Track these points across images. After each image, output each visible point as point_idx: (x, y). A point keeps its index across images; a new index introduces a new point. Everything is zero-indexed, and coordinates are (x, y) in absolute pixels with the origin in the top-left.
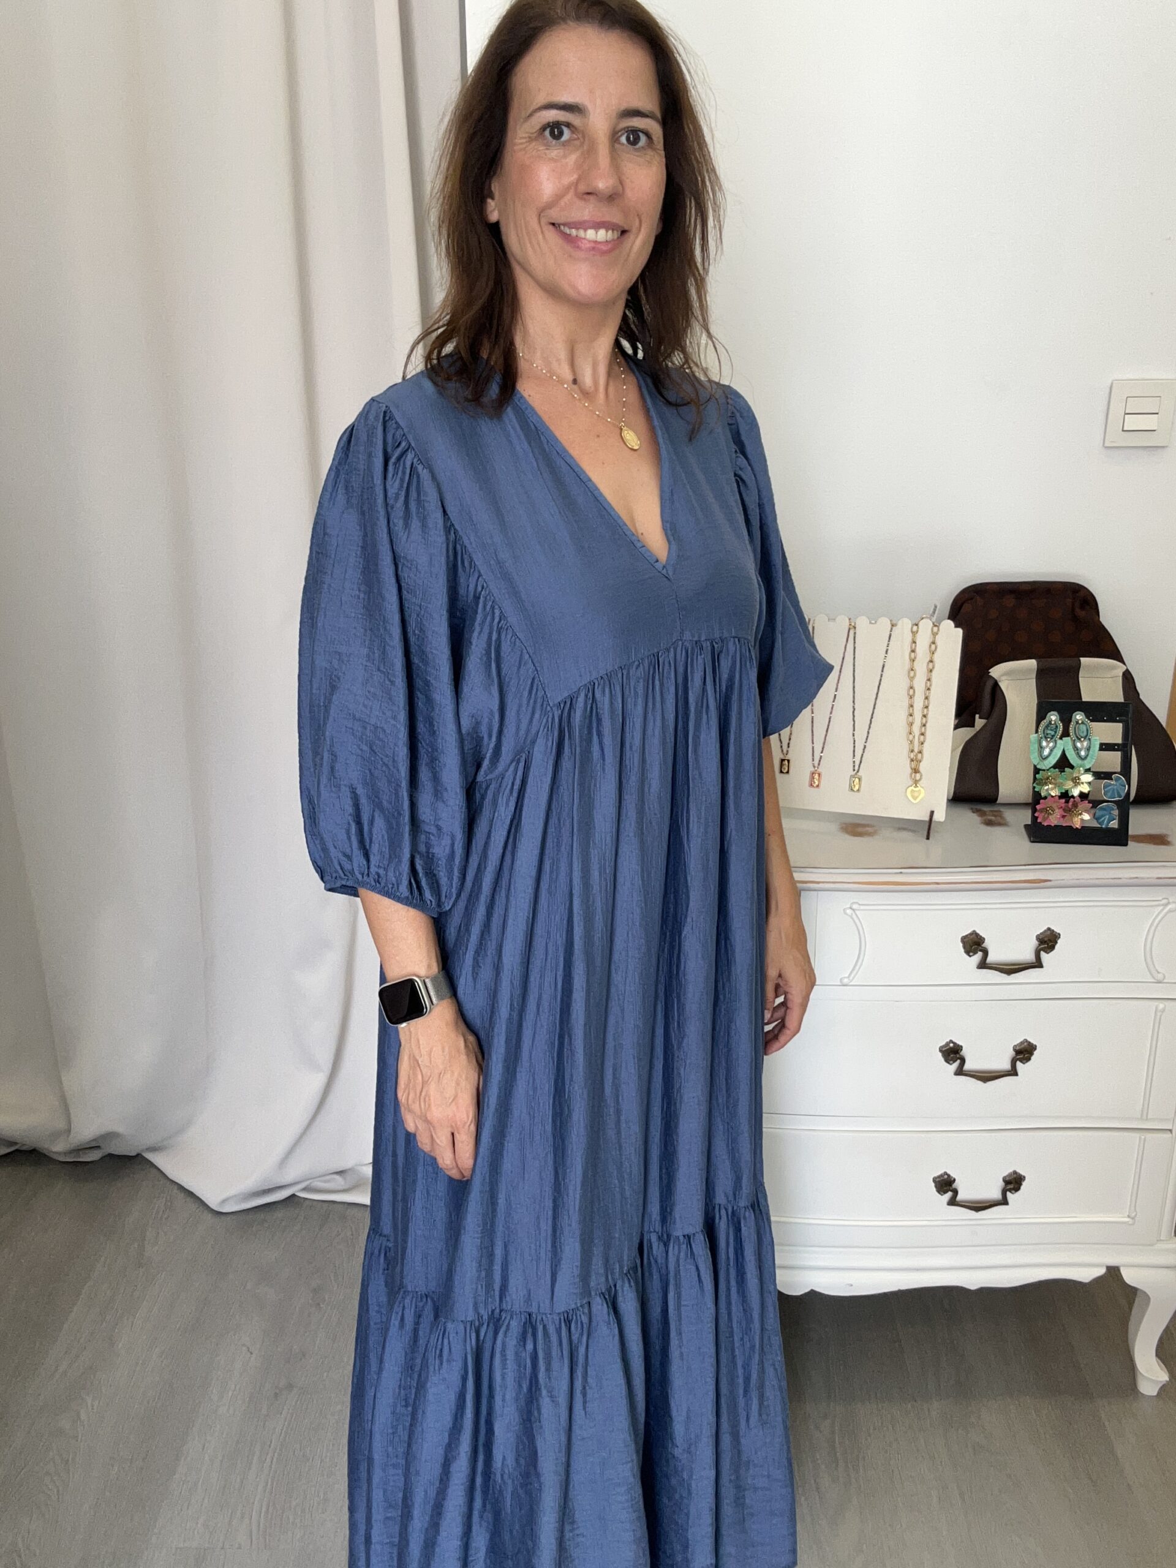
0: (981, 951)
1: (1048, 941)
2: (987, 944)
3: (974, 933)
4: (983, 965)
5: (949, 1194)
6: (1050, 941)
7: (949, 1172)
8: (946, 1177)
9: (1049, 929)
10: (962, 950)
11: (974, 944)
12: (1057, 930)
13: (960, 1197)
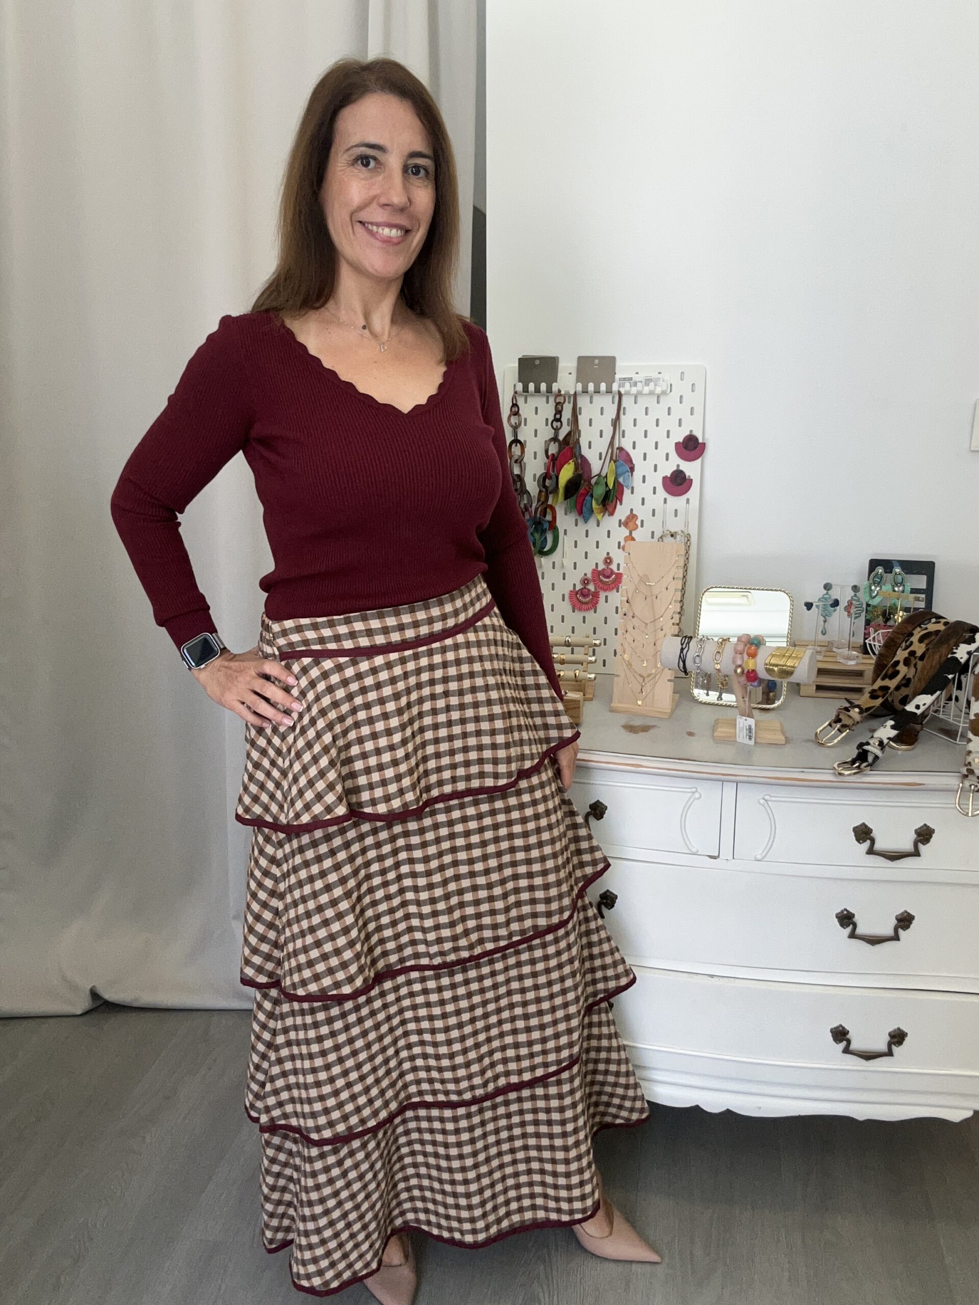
0: (870, 839)
1: (924, 835)
2: (875, 834)
3: (864, 825)
4: (871, 851)
5: (845, 1043)
6: (927, 834)
7: (843, 1025)
8: (841, 1028)
9: (925, 825)
10: (854, 838)
11: (863, 833)
12: (932, 826)
13: (853, 1046)
